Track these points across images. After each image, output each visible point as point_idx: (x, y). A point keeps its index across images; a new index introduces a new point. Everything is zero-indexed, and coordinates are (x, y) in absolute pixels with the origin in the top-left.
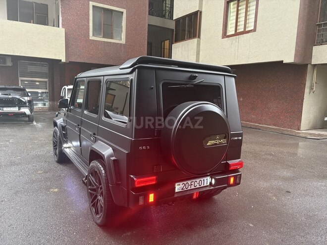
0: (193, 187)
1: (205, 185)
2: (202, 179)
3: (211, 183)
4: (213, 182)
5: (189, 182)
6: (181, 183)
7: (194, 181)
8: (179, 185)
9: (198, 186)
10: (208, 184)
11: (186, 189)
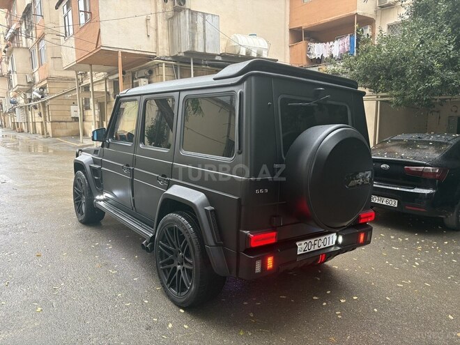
0: (316, 248)
1: (331, 244)
2: (327, 237)
3: (337, 242)
4: (340, 240)
5: (313, 241)
6: (303, 242)
7: (318, 239)
8: (301, 244)
9: (322, 247)
10: (334, 243)
11: (308, 251)
